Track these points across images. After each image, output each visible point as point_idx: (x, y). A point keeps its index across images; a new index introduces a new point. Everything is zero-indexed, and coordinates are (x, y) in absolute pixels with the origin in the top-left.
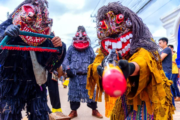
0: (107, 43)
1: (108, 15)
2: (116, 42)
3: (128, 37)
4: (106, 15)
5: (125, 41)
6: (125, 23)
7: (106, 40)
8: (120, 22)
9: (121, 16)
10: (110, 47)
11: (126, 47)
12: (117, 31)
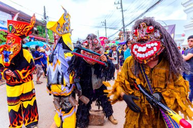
0: (136, 47)
1: (141, 25)
2: (142, 46)
3: (152, 45)
4: (139, 25)
5: (150, 47)
6: (154, 34)
7: (135, 44)
8: (150, 32)
9: (151, 28)
10: (136, 50)
11: (149, 52)
12: (145, 38)
